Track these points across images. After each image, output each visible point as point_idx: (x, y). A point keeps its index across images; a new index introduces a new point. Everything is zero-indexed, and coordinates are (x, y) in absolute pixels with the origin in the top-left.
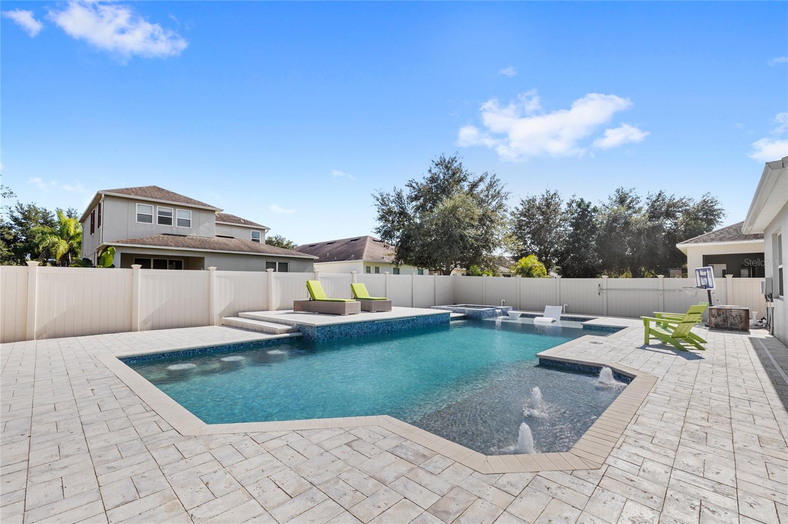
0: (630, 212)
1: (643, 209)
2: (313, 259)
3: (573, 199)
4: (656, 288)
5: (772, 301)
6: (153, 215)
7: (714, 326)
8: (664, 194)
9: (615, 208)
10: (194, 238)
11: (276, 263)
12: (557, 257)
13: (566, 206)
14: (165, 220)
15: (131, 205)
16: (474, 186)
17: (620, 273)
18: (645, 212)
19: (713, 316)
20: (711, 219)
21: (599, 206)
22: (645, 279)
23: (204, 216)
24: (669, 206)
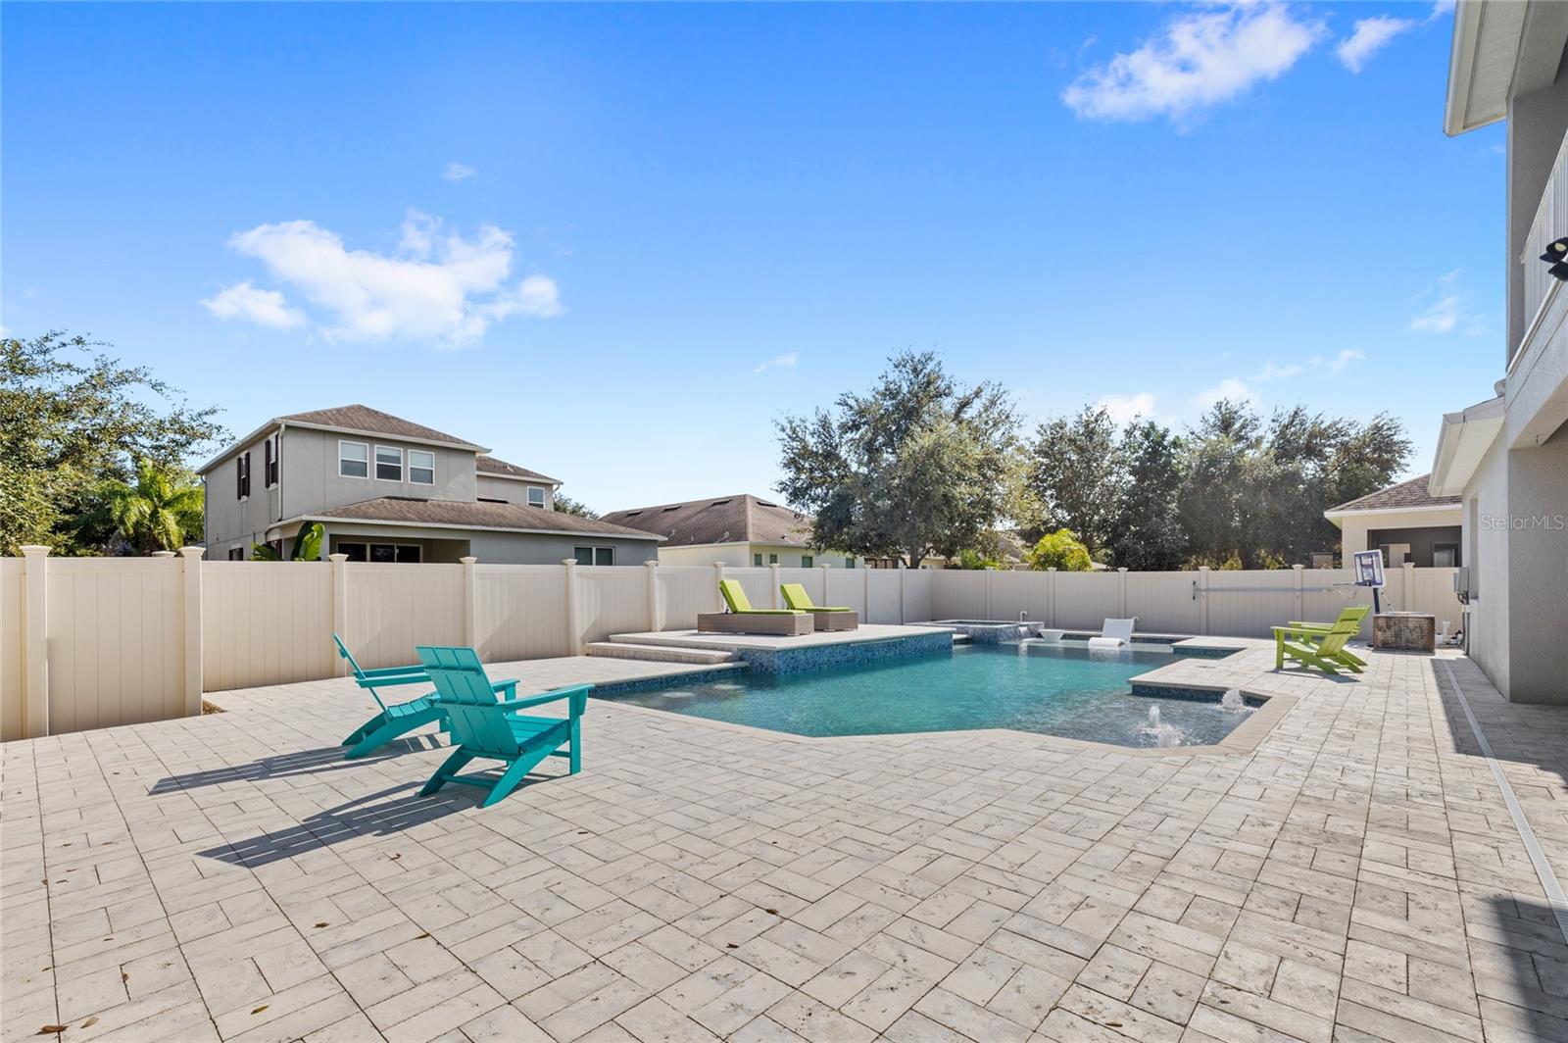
0: (1240, 446)
1: (1264, 441)
2: (656, 541)
3: (1135, 423)
4: (1289, 586)
5: (1468, 603)
6: (368, 461)
7: (1380, 645)
8: (1303, 412)
9: (1213, 438)
10: (442, 503)
11: (591, 549)
12: (1107, 532)
13: (1122, 436)
14: (389, 472)
15: (329, 443)
16: (964, 404)
17: (1219, 562)
18: (1268, 445)
19: (1380, 629)
20: (1388, 461)
21: (1183, 435)
22: (1266, 571)
23: (455, 461)
24: (1312, 435)
